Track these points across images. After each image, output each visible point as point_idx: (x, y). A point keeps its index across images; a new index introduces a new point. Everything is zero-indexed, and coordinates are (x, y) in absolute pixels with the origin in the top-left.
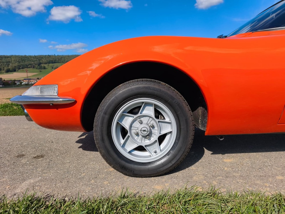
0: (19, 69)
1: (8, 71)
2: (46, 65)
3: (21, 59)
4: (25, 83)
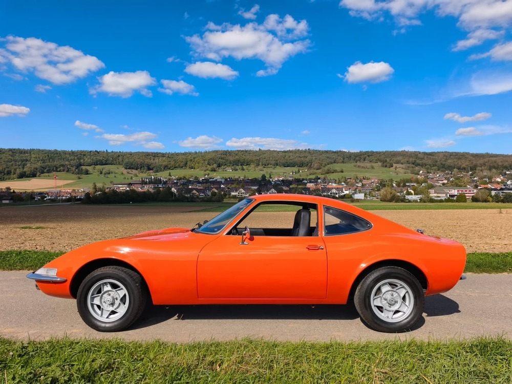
0: (43, 173)
1: (22, 176)
2: (90, 168)
3: (48, 156)
4: (50, 197)
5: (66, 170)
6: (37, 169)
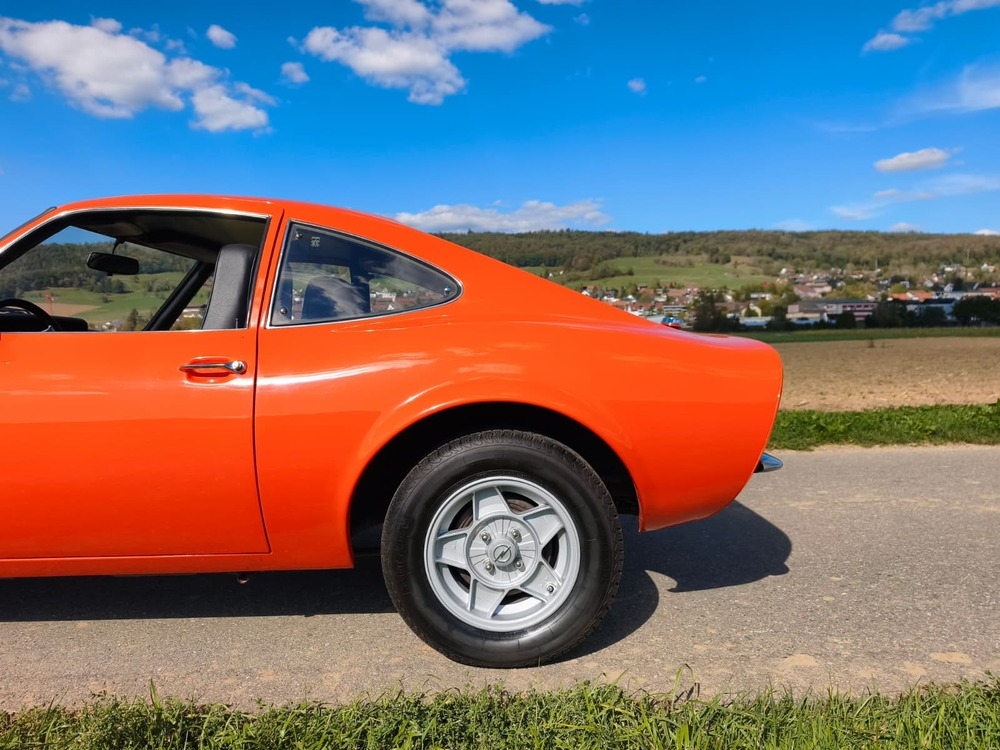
2: (126, 280)
5: (76, 282)
6: (15, 282)
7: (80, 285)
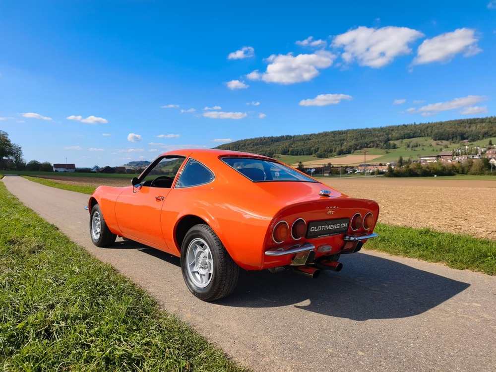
0: (356, 149)
1: (341, 153)
2: (397, 143)
3: (361, 134)
4: (359, 171)
5: (375, 145)
6: (351, 146)
7: (377, 147)
